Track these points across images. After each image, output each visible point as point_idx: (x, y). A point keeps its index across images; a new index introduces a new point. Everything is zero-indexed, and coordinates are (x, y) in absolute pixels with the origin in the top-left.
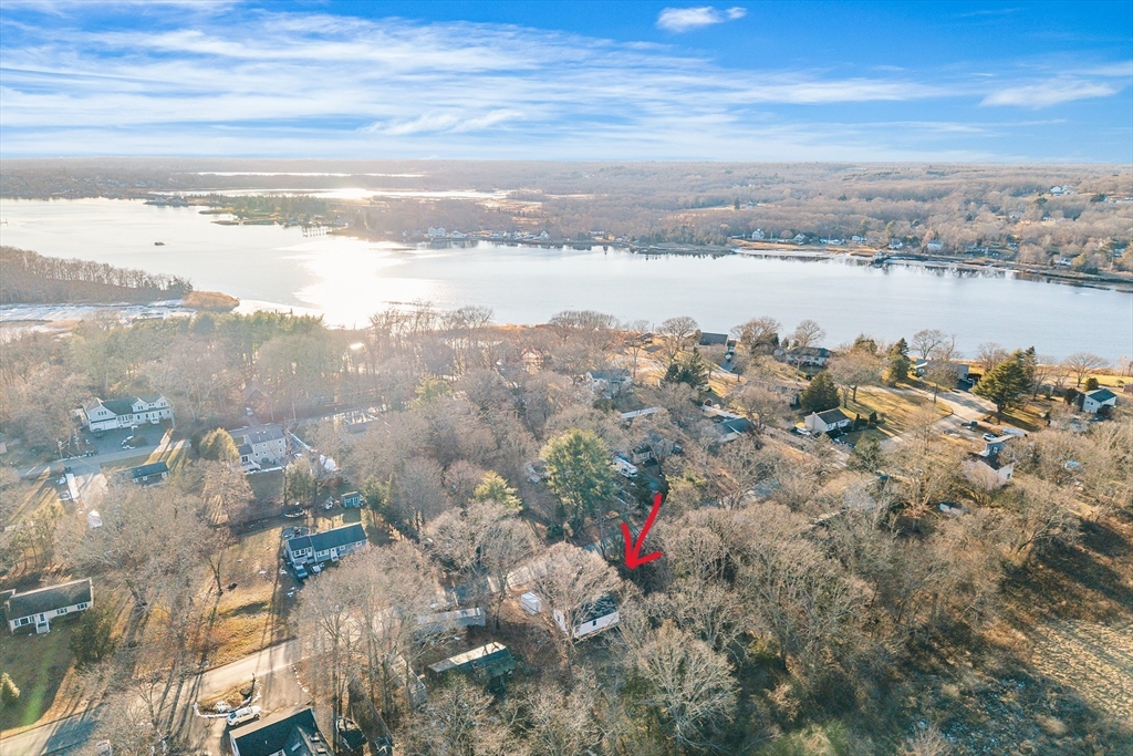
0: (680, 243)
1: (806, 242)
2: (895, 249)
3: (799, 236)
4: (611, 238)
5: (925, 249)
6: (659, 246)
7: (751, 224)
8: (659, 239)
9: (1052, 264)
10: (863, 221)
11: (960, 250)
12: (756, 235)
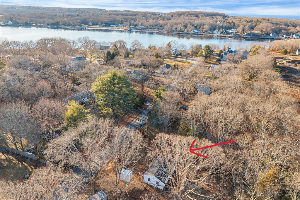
0: (66, 25)
1: (106, 26)
2: (132, 27)
3: (103, 24)
4: (39, 24)
5: (140, 27)
6: (59, 26)
7: (87, 20)
8: (58, 24)
9: (173, 30)
10: (120, 20)
11: (149, 27)
12: (90, 23)
